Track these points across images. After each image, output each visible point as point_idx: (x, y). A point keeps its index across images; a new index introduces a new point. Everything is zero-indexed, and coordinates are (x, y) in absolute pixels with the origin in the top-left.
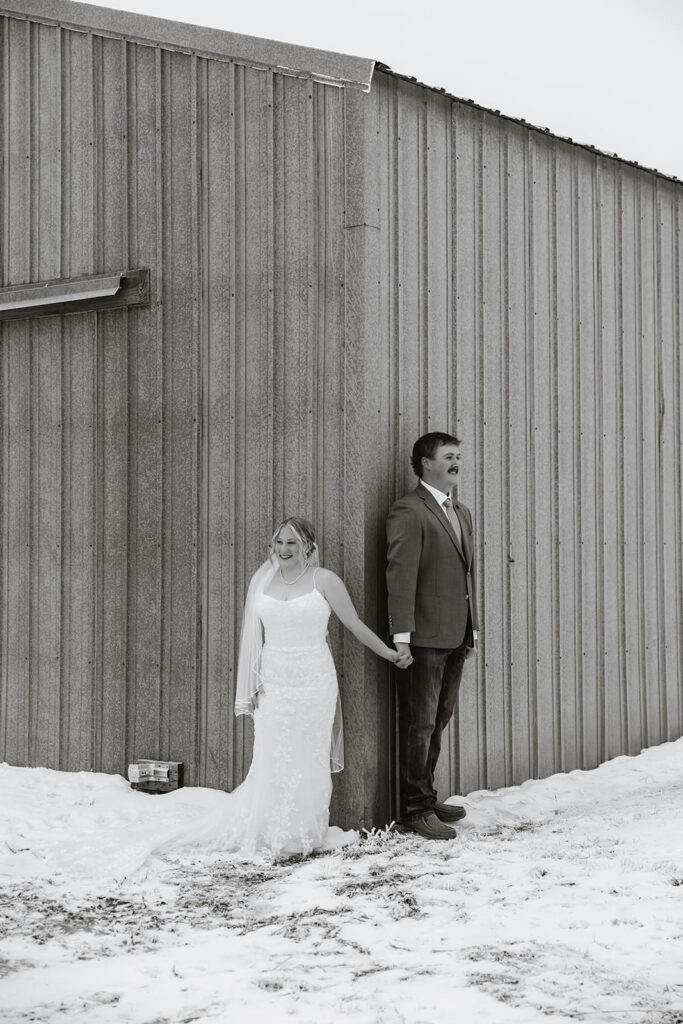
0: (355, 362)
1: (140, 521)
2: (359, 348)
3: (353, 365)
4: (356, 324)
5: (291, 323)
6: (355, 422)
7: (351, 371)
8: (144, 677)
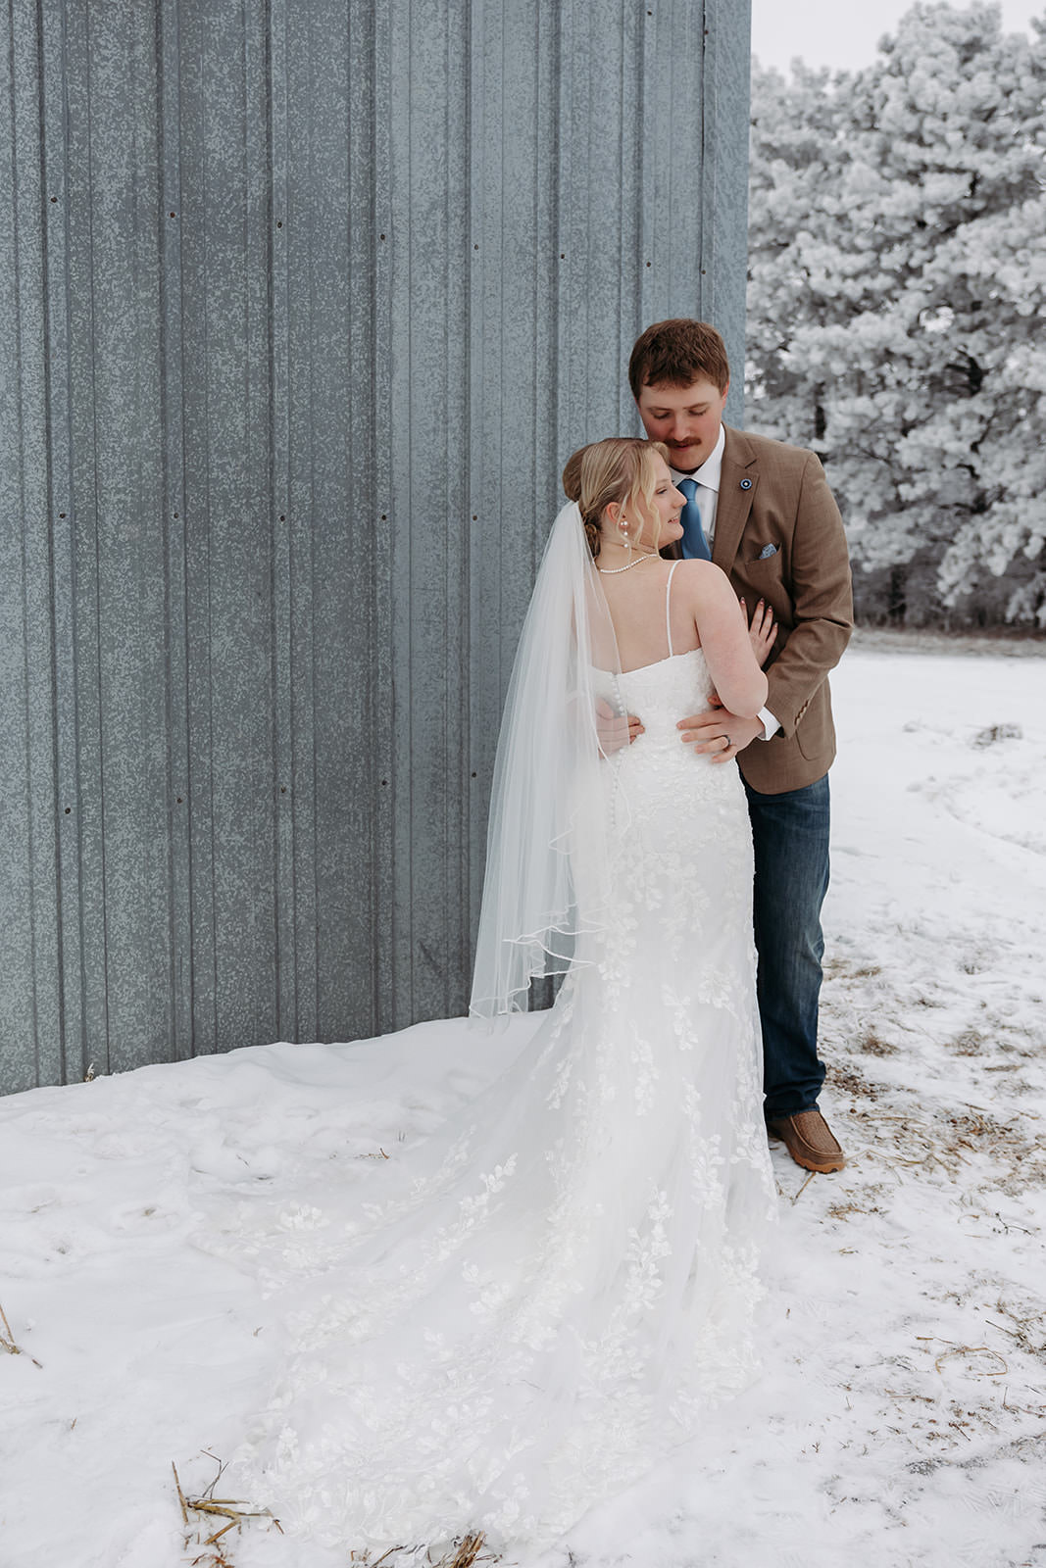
0: (732, 186)
1: (215, 459)
2: (739, 163)
3: (730, 192)
4: (734, 116)
5: (603, 78)
6: (731, 297)
7: (726, 201)
8: (238, 821)
